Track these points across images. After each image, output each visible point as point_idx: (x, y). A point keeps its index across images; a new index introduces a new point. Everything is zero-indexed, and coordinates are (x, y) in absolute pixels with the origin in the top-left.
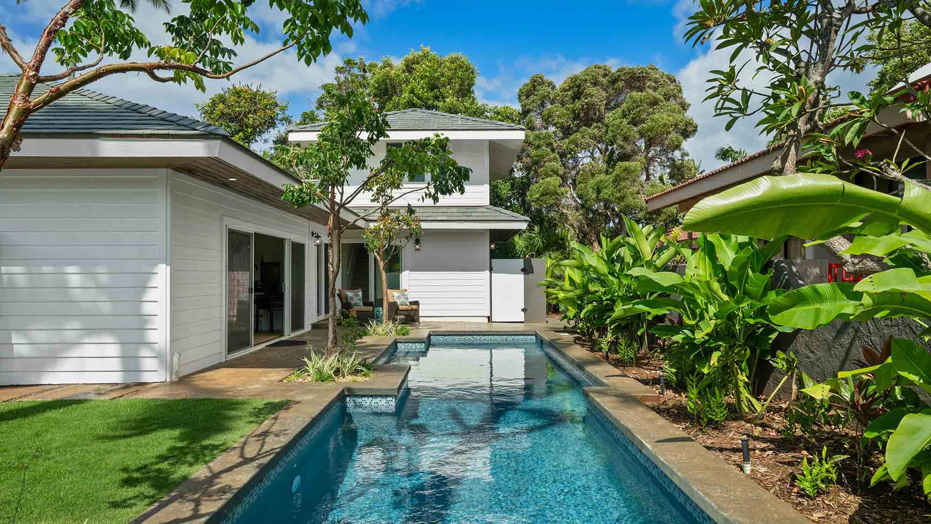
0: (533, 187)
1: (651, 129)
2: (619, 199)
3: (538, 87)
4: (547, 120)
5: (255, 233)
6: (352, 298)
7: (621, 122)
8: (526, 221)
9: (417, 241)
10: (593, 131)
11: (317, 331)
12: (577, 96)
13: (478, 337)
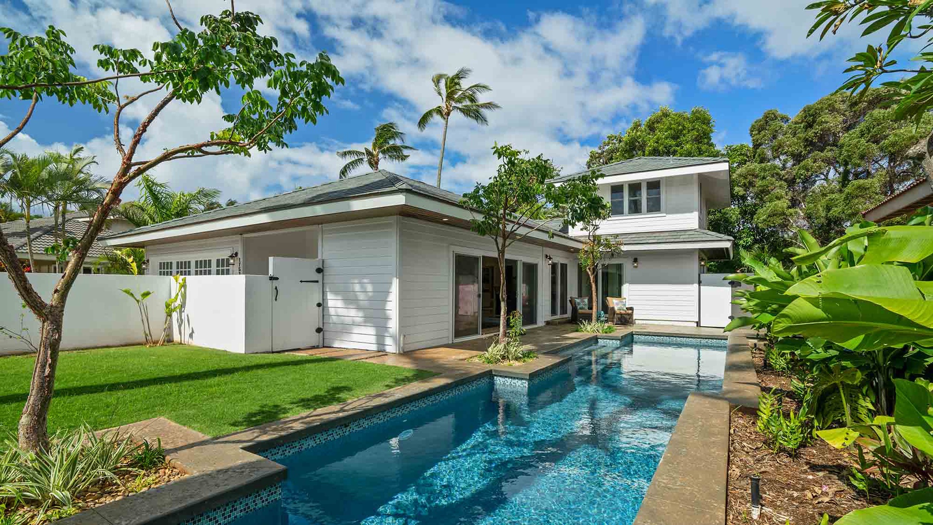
0: (760, 211)
1: (893, 144)
2: (850, 215)
3: (771, 122)
4: (777, 150)
5: (483, 257)
6: (579, 304)
7: (859, 142)
8: (729, 240)
9: (636, 260)
10: (828, 154)
11: (548, 327)
12: (810, 126)
13: (675, 339)
